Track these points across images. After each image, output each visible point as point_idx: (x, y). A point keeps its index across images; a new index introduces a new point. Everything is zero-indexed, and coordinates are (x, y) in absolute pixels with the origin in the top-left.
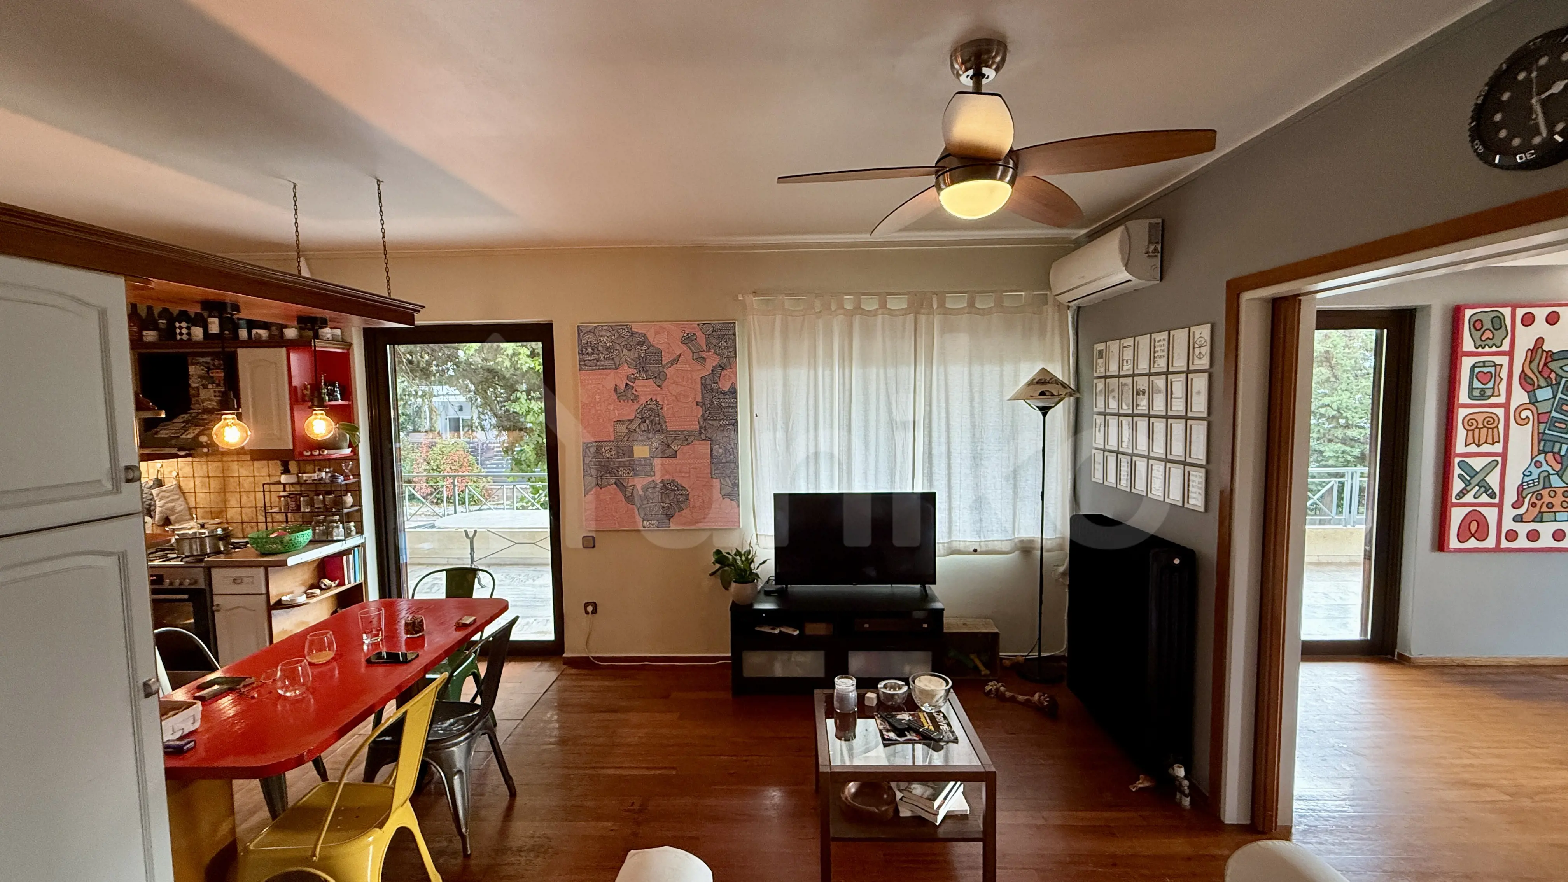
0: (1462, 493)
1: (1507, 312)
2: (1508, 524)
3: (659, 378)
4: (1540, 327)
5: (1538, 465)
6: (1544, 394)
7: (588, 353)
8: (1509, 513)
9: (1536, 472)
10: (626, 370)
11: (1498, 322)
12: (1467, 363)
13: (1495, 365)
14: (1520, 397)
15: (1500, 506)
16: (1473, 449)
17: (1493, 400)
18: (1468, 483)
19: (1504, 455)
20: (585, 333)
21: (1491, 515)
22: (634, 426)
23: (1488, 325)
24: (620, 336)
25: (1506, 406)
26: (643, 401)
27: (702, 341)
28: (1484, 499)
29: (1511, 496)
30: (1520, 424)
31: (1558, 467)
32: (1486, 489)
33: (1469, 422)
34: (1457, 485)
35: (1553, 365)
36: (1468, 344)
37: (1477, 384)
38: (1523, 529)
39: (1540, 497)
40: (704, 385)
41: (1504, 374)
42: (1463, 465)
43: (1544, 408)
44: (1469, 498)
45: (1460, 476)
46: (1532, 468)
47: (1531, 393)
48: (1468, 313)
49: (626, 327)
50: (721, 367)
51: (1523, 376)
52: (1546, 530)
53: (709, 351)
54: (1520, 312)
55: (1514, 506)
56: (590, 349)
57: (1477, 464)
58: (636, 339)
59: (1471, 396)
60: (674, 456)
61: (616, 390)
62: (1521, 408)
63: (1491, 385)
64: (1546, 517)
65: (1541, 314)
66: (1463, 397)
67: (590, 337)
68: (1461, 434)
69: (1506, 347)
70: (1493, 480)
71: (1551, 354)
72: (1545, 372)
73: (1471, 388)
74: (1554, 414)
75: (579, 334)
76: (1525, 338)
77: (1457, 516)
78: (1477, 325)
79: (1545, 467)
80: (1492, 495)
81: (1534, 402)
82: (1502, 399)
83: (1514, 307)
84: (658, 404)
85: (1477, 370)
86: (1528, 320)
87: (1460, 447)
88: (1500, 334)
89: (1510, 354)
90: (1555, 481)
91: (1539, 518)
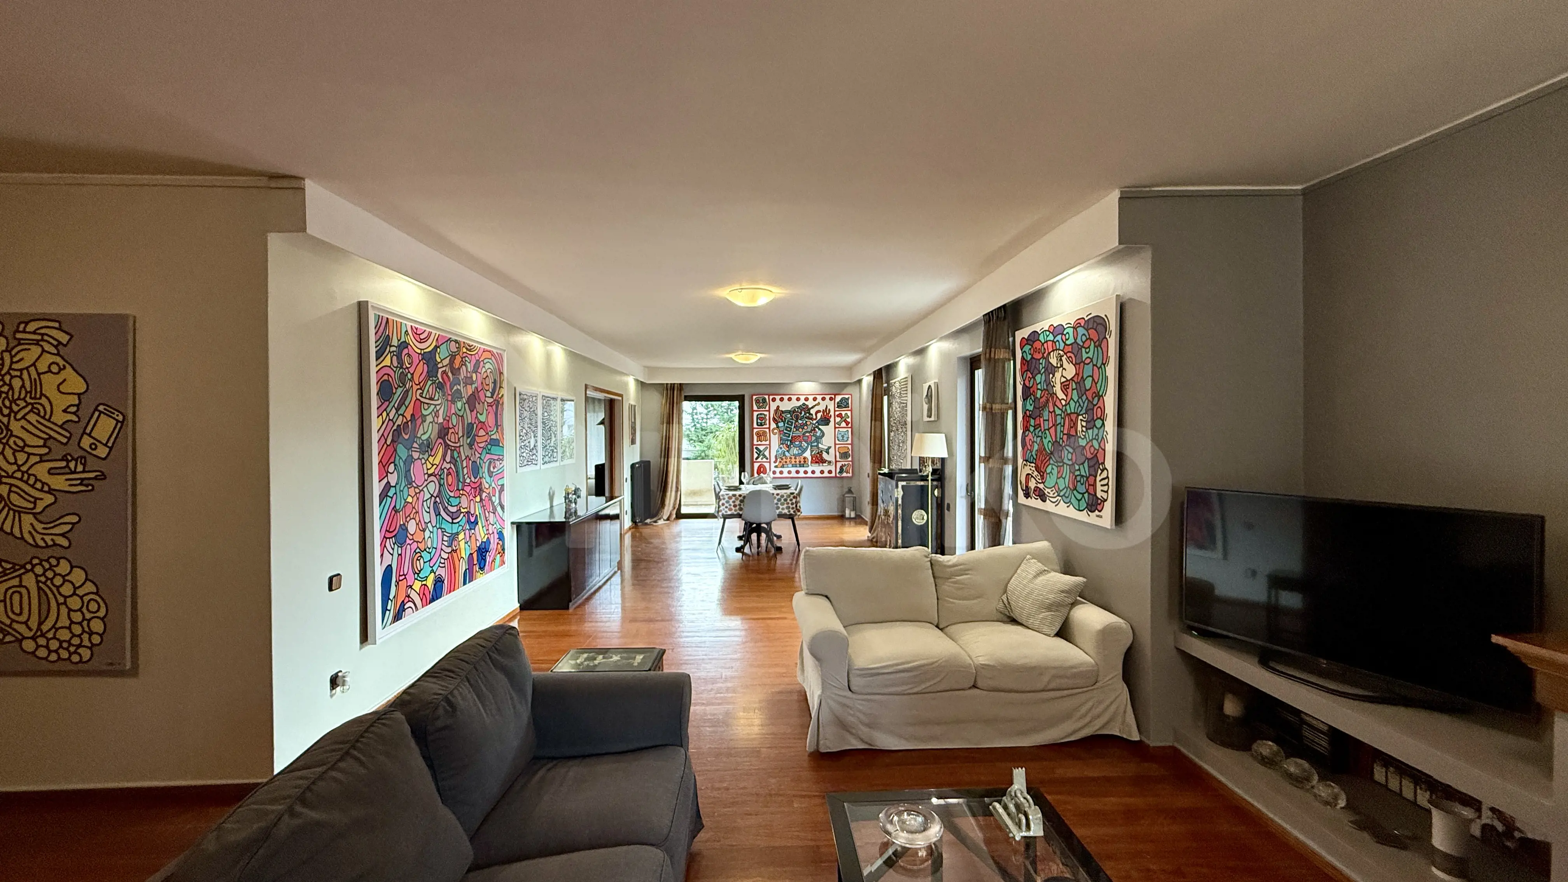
1: (767, 397)
2: (773, 469)
4: (778, 402)
5: (781, 448)
6: (781, 424)
8: (773, 465)
9: (780, 451)
11: (764, 400)
12: (755, 414)
14: (773, 425)
15: (770, 462)
16: (759, 443)
17: (765, 426)
18: (759, 455)
19: (770, 445)
21: (767, 465)
23: (761, 401)
25: (769, 428)
28: (764, 460)
29: (773, 459)
30: (774, 434)
31: (787, 449)
32: (765, 456)
33: (757, 434)
34: (756, 455)
35: (783, 415)
36: (755, 408)
37: (759, 421)
38: (778, 470)
39: (782, 459)
41: (767, 418)
42: (756, 448)
43: (781, 429)
44: (759, 460)
46: (779, 449)
47: (777, 424)
48: (754, 397)
51: (774, 418)
52: (785, 470)
55: (775, 462)
57: (761, 448)
59: (757, 425)
62: (774, 429)
65: (778, 398)
66: (755, 425)
68: (755, 437)
69: (767, 408)
70: (767, 453)
71: (782, 412)
73: (757, 423)
74: (785, 431)
76: (773, 406)
77: (756, 465)
79: (783, 449)
80: (767, 459)
81: (778, 427)
82: (768, 426)
83: (769, 395)
86: (774, 400)
87: (755, 442)
88: (765, 404)
89: (769, 411)
90: (787, 453)
91: (783, 466)
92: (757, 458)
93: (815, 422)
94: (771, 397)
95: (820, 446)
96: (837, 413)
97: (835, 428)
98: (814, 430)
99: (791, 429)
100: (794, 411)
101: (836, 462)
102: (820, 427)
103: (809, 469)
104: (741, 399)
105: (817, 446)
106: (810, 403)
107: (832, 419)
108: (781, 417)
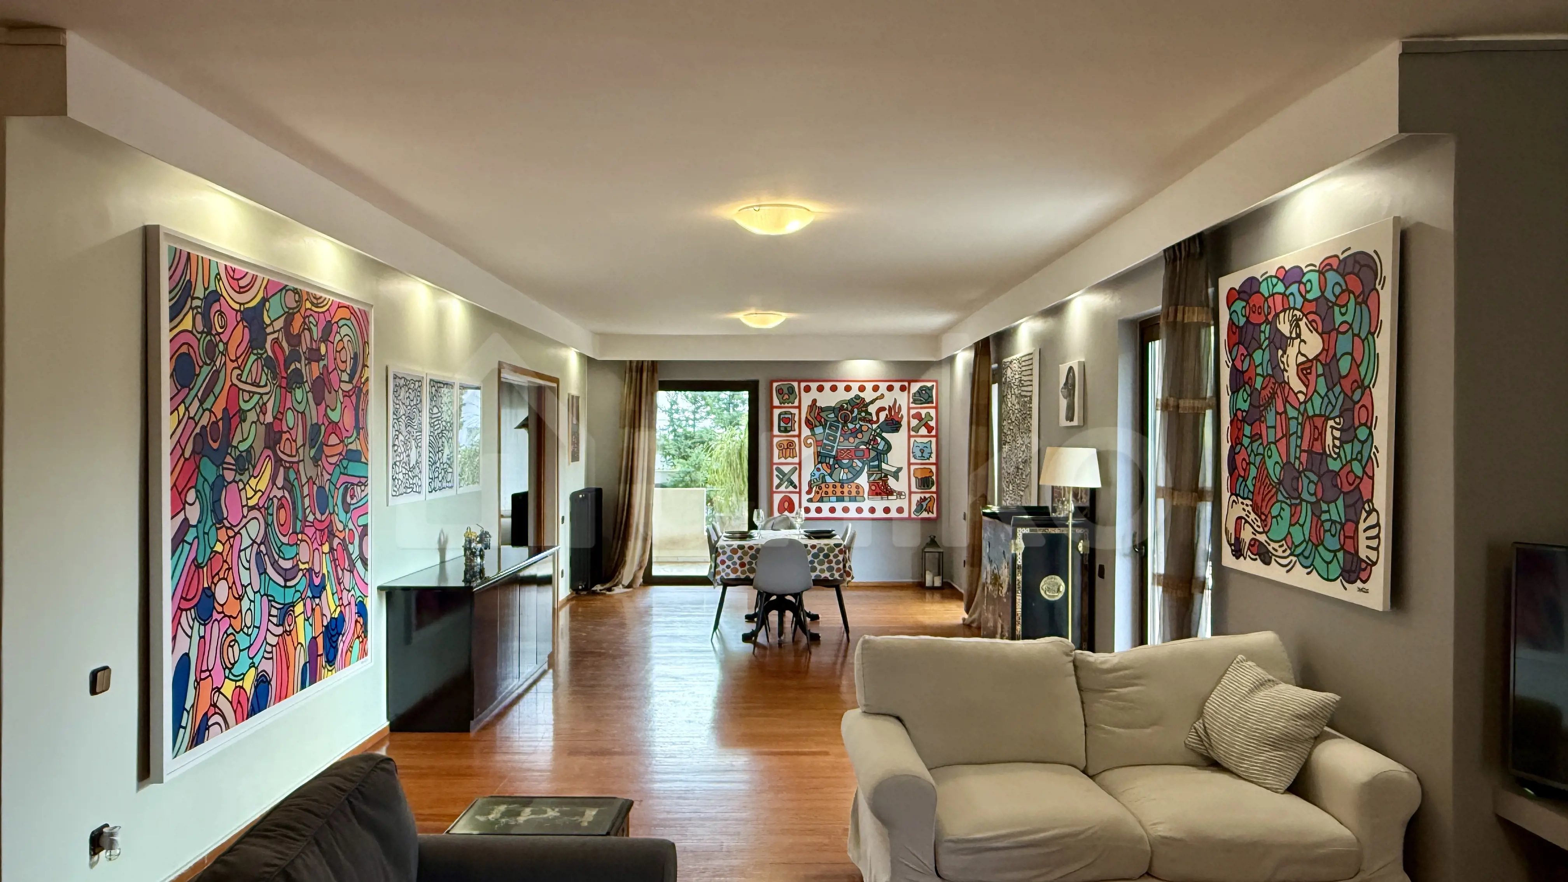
1: (795, 384)
2: (805, 504)
4: (814, 394)
5: (818, 470)
6: (819, 430)
9: (817, 474)
11: (791, 390)
12: (776, 412)
13: (792, 414)
14: (806, 432)
15: (800, 493)
17: (792, 433)
18: (781, 480)
19: (800, 464)
23: (786, 391)
25: (799, 436)
28: (791, 489)
29: (805, 487)
30: (808, 446)
31: (829, 471)
32: (792, 483)
33: (779, 445)
34: (776, 481)
35: (822, 414)
36: (776, 402)
37: (782, 424)
38: (813, 506)
39: (820, 488)
41: (797, 418)
42: (778, 470)
43: (819, 438)
44: (782, 488)
45: (777, 476)
46: (815, 472)
47: (812, 429)
48: (775, 385)
51: (807, 419)
52: (825, 506)
55: (809, 492)
57: (786, 469)
59: (780, 430)
62: (807, 438)
63: (790, 425)
64: (825, 499)
65: (814, 386)
66: (775, 431)
68: (776, 452)
69: (796, 404)
70: (795, 478)
71: (821, 409)
73: (779, 426)
74: (825, 441)
76: (806, 400)
77: (777, 498)
78: (780, 391)
79: (822, 471)
80: (795, 487)
81: (814, 434)
82: (796, 433)
83: (799, 382)
85: (782, 416)
86: (808, 389)
87: (776, 460)
88: (792, 397)
89: (799, 407)
90: (828, 479)
91: (821, 500)
92: (778, 486)
93: (875, 426)
94: (803, 385)
95: (884, 466)
96: (913, 412)
97: (910, 437)
98: (875, 440)
99: (835, 437)
100: (841, 408)
101: (910, 493)
102: (884, 434)
103: (866, 505)
104: (752, 387)
105: (879, 467)
106: (868, 396)
107: (904, 423)
108: (818, 418)
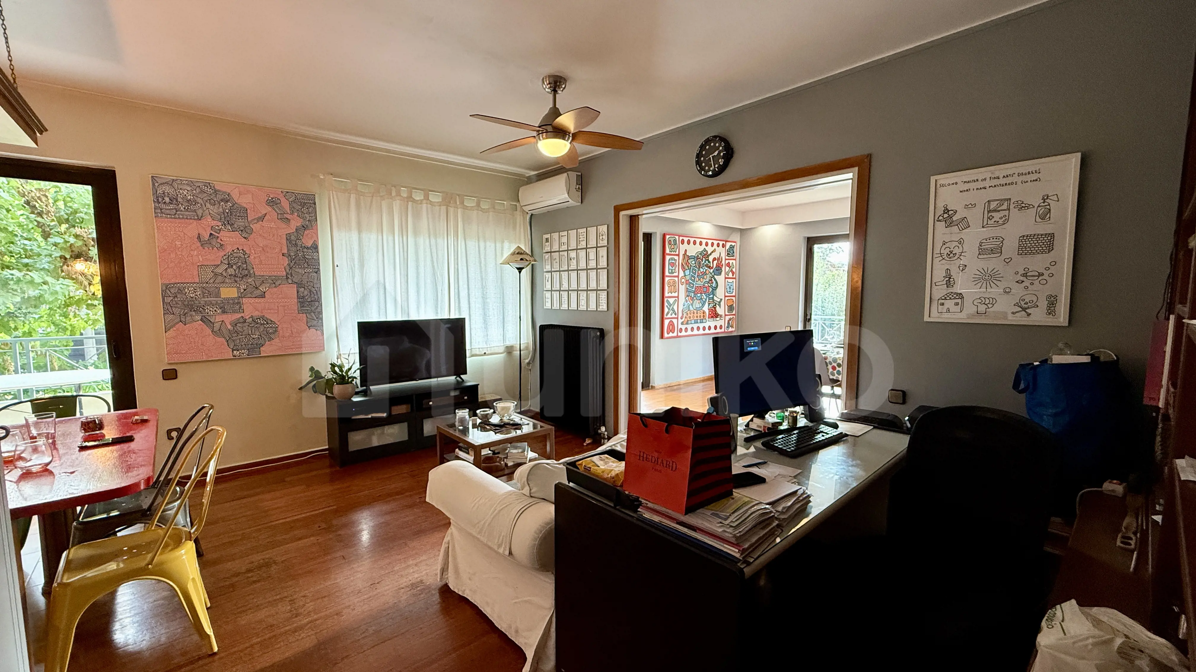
0: (668, 313)
1: (677, 237)
2: (680, 326)
3: (246, 231)
4: (686, 246)
5: (687, 301)
6: (687, 273)
7: (165, 203)
8: (680, 321)
9: (686, 304)
10: (208, 221)
11: (675, 242)
12: (667, 258)
13: (675, 260)
14: (681, 273)
15: (677, 318)
16: (670, 294)
19: (678, 297)
20: (161, 184)
21: (675, 322)
22: (219, 270)
23: (672, 242)
24: (202, 192)
25: (678, 277)
26: (229, 249)
27: (285, 204)
28: (674, 316)
29: (680, 315)
30: (682, 284)
31: (691, 302)
33: (668, 283)
34: (666, 310)
35: (689, 261)
36: (668, 250)
38: (683, 327)
39: (687, 314)
40: (288, 240)
41: (677, 263)
43: (687, 278)
44: (669, 316)
45: (667, 306)
46: (685, 303)
47: (684, 272)
48: (667, 237)
49: (208, 185)
50: (305, 228)
51: (682, 265)
52: (689, 327)
53: (292, 214)
54: (681, 238)
56: (167, 200)
57: (671, 301)
58: (219, 197)
59: (669, 273)
60: (263, 296)
61: (199, 237)
62: (682, 278)
63: (674, 268)
64: (689, 322)
65: (686, 240)
66: (667, 273)
67: (167, 189)
68: (666, 288)
69: (677, 252)
70: (675, 308)
71: (689, 257)
72: (687, 263)
73: (669, 269)
74: (690, 281)
75: (153, 185)
76: (682, 250)
77: (666, 322)
78: (670, 242)
79: (689, 302)
81: (685, 275)
82: (677, 274)
83: (679, 236)
84: (245, 253)
85: (670, 261)
86: (683, 242)
87: (666, 294)
88: (676, 246)
89: (678, 255)
90: (691, 308)
91: (687, 324)
93: (712, 270)
96: (727, 262)
97: (726, 278)
98: (711, 280)
99: (695, 278)
100: (698, 258)
101: (726, 315)
102: (715, 276)
103: (707, 325)
105: (713, 297)
106: (709, 249)
107: (723, 269)
